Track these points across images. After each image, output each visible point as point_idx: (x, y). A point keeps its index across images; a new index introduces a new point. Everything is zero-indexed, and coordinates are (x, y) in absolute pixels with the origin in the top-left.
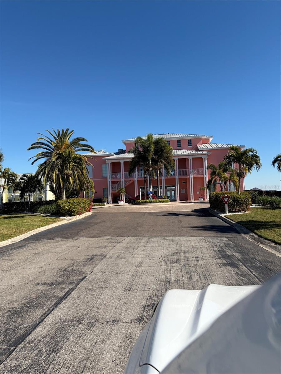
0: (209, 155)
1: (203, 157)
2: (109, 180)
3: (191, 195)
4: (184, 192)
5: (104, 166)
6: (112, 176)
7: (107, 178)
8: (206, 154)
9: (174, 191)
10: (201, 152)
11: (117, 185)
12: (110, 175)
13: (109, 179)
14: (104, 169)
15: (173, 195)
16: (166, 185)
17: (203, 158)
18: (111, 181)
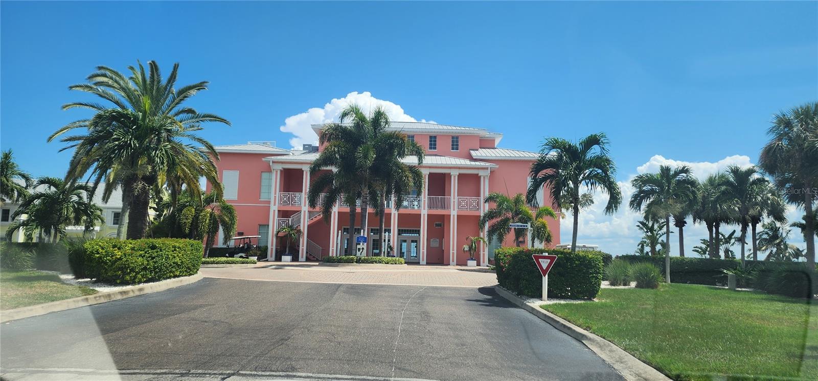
0: (493, 169)
1: (481, 173)
2: (274, 208)
3: (451, 252)
4: (438, 245)
5: (265, 175)
6: (281, 199)
7: (269, 202)
8: (487, 169)
9: (416, 241)
10: (478, 163)
11: (290, 219)
12: (277, 195)
13: (275, 205)
14: (264, 182)
15: (413, 250)
16: (400, 228)
17: (480, 177)
18: (279, 211)
